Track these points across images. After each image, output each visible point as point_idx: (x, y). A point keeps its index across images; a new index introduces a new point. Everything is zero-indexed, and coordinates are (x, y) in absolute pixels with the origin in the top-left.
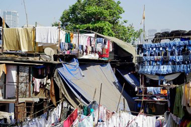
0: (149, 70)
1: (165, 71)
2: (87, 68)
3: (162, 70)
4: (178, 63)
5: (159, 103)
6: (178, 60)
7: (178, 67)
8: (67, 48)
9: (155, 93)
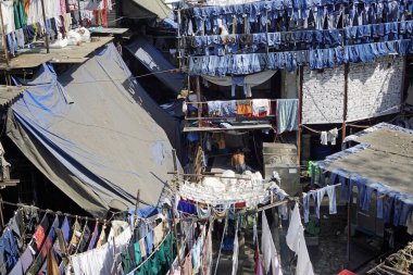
0: (211, 67)
1: (247, 68)
2: (73, 75)
3: (240, 65)
4: (272, 49)
5: (233, 132)
6: (271, 43)
7: (271, 56)
8: (22, 42)
9: (225, 112)
